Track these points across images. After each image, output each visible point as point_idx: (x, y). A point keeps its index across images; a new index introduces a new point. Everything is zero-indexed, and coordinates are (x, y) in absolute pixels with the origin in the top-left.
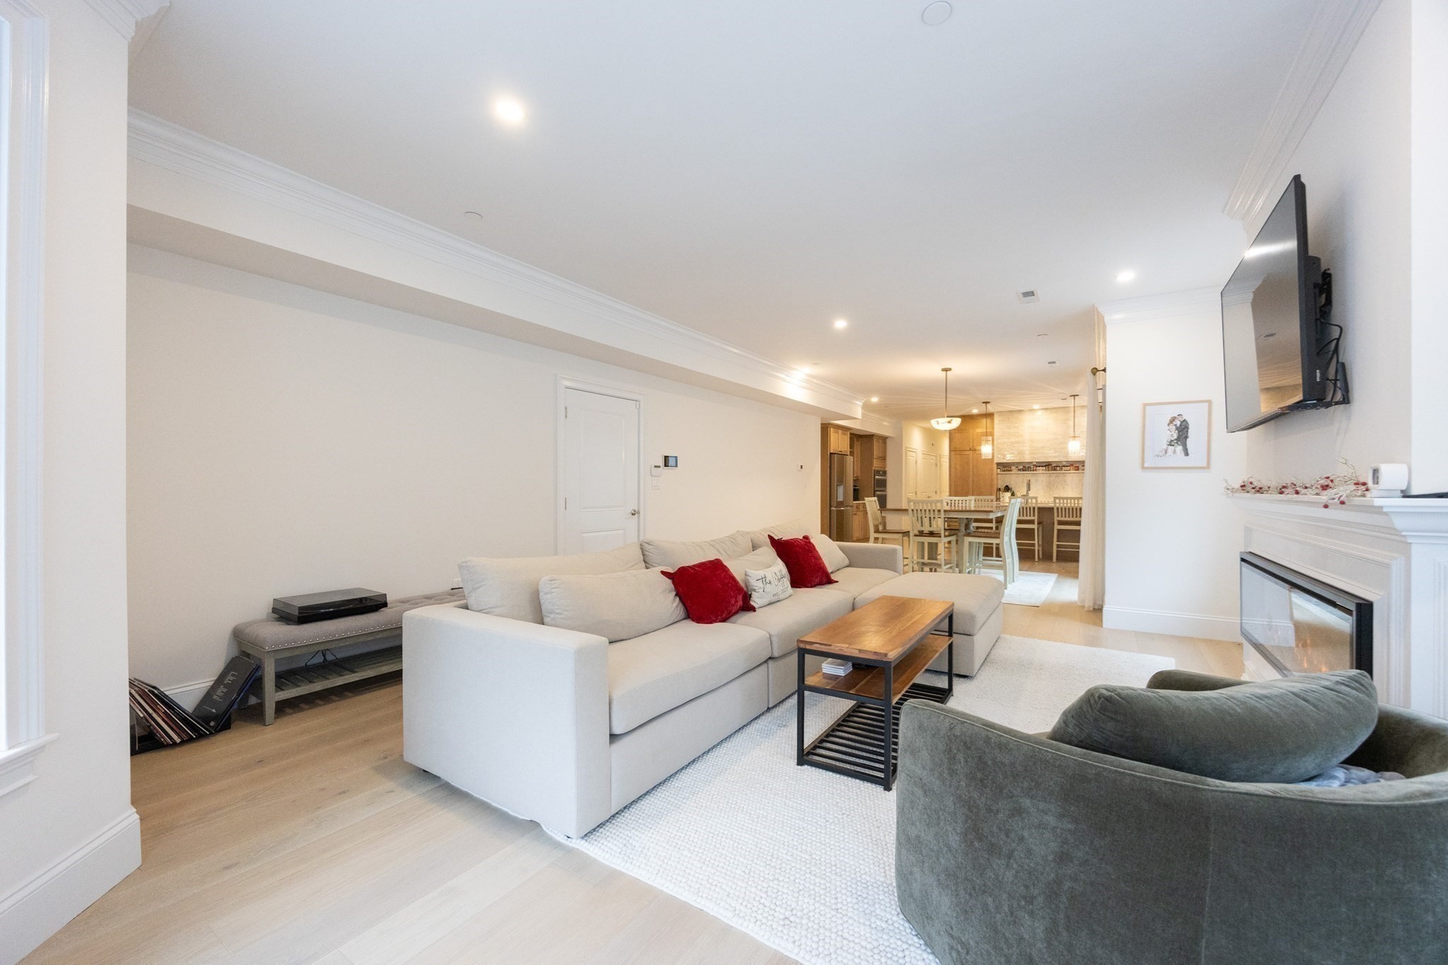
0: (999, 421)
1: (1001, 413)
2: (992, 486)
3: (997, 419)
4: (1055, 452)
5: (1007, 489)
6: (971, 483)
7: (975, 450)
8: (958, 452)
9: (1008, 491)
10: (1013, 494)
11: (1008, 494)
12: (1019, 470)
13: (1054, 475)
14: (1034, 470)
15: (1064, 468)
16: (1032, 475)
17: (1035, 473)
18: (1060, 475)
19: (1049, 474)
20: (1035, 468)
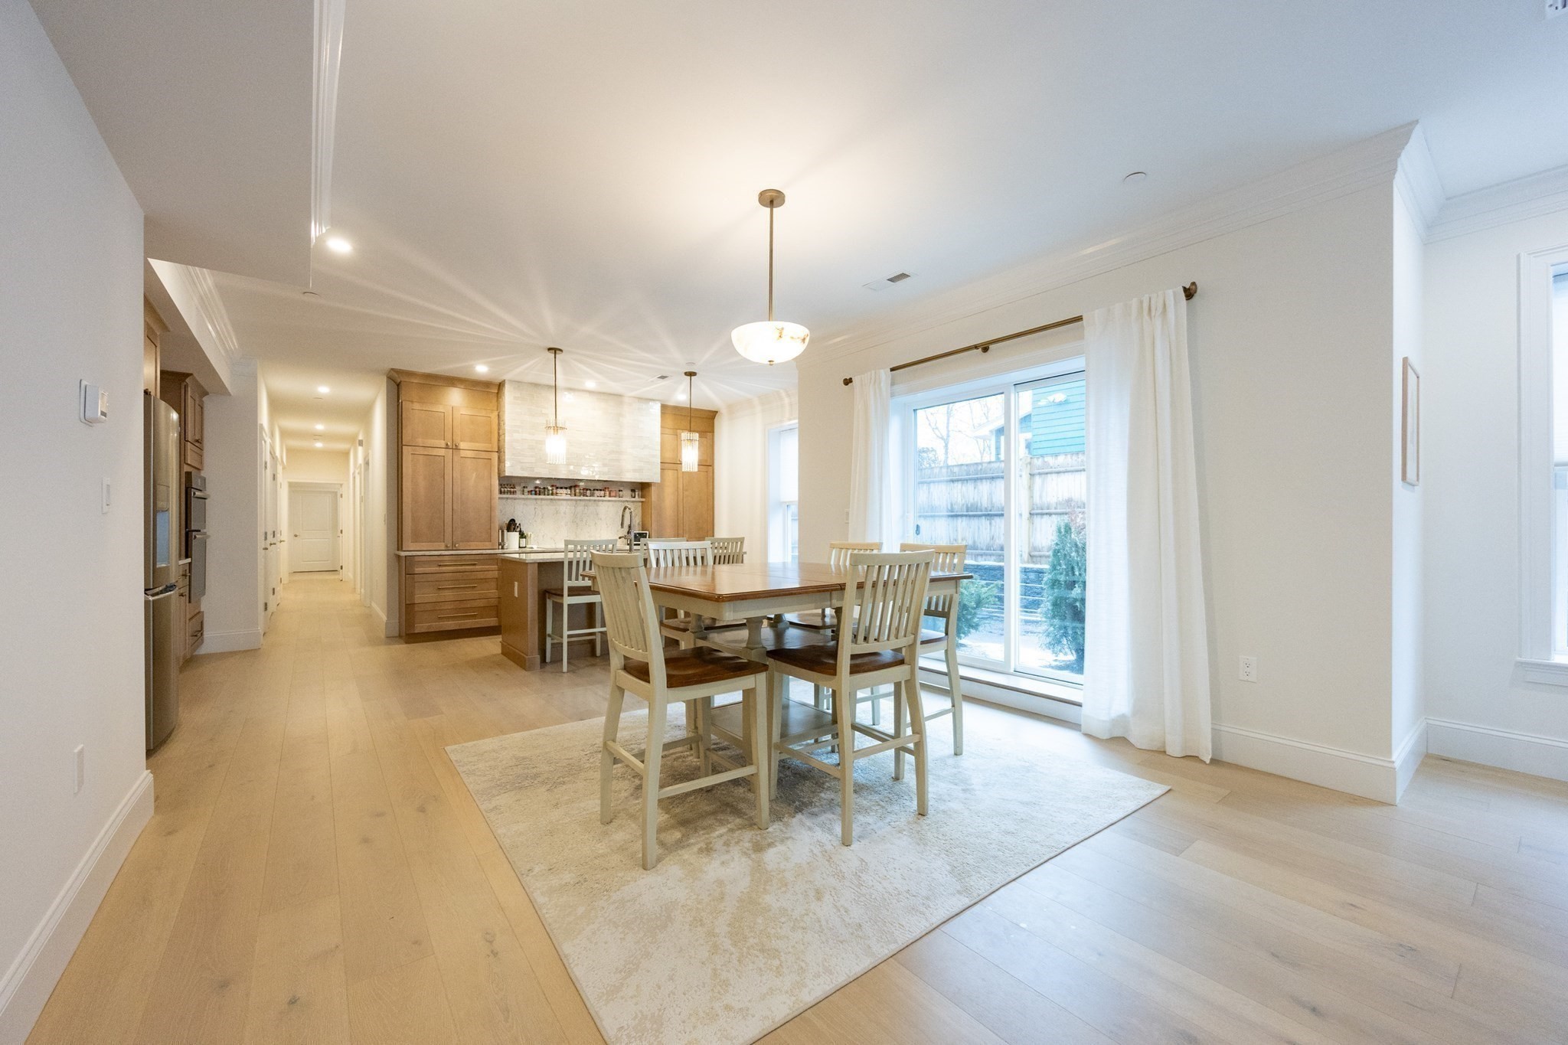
0: (515, 398)
1: (518, 383)
2: (490, 519)
3: (509, 395)
4: (605, 465)
5: (512, 525)
6: (448, 512)
7: (456, 448)
8: (421, 451)
9: (514, 530)
10: (522, 535)
11: (516, 535)
12: (530, 492)
13: (583, 503)
14: (552, 494)
15: (596, 492)
16: (549, 501)
17: (555, 499)
18: (590, 503)
19: (576, 500)
20: (555, 491)
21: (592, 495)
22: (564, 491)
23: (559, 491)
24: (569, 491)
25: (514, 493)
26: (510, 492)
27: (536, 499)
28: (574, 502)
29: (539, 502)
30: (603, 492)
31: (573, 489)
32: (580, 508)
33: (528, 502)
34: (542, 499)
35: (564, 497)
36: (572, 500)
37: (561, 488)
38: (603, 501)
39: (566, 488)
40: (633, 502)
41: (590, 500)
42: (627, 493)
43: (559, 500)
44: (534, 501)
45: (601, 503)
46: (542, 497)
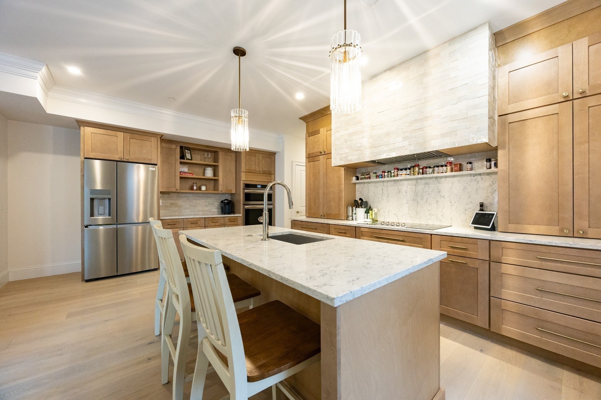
5: (361, 203)
7: (326, 155)
8: (311, 159)
12: (378, 176)
13: (423, 181)
14: (394, 176)
15: (436, 169)
16: (392, 183)
17: (398, 180)
18: (431, 181)
19: (417, 179)
20: (396, 173)
21: (433, 172)
22: (404, 172)
23: (400, 172)
24: (408, 171)
25: (370, 178)
26: (365, 178)
27: (383, 182)
28: (414, 182)
29: (385, 184)
30: (444, 168)
31: (412, 169)
32: (421, 187)
33: (378, 185)
34: (388, 181)
35: (403, 177)
36: (412, 179)
37: (402, 170)
38: (446, 177)
39: (406, 169)
40: (488, 174)
41: (431, 178)
42: (481, 166)
43: (401, 180)
44: (382, 184)
45: (443, 179)
46: (386, 179)
